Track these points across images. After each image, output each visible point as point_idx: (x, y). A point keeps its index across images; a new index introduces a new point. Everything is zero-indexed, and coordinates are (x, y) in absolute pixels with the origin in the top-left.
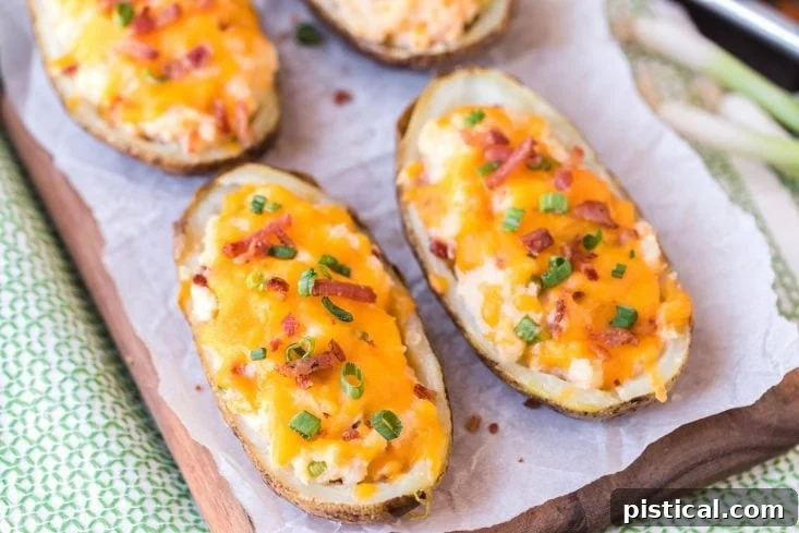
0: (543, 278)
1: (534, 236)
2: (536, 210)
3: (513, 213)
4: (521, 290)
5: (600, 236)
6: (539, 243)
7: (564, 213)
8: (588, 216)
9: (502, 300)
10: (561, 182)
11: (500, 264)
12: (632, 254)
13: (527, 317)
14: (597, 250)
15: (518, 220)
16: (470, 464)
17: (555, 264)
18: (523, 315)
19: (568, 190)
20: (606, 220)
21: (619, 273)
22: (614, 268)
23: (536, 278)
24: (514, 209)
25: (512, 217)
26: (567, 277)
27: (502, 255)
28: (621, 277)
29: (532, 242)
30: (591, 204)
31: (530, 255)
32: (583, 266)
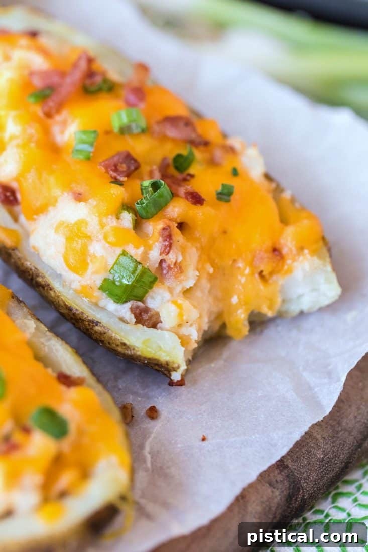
0: (138, 207)
1: (116, 159)
2: (108, 133)
3: (84, 137)
4: (112, 222)
5: (191, 153)
6: (123, 167)
7: (143, 131)
8: (171, 133)
9: (89, 238)
10: (132, 98)
11: (79, 197)
12: (235, 172)
13: (124, 254)
14: (192, 170)
15: (92, 144)
16: (145, 462)
17: (150, 189)
18: (119, 251)
19: (142, 106)
20: (193, 136)
21: (225, 195)
22: (220, 189)
23: (128, 207)
24: (85, 132)
25: (84, 142)
26: (166, 204)
27: (79, 189)
28: (229, 201)
29: (116, 165)
30: (172, 121)
31: (116, 181)
32: (182, 191)
